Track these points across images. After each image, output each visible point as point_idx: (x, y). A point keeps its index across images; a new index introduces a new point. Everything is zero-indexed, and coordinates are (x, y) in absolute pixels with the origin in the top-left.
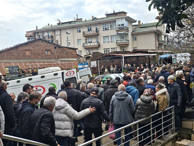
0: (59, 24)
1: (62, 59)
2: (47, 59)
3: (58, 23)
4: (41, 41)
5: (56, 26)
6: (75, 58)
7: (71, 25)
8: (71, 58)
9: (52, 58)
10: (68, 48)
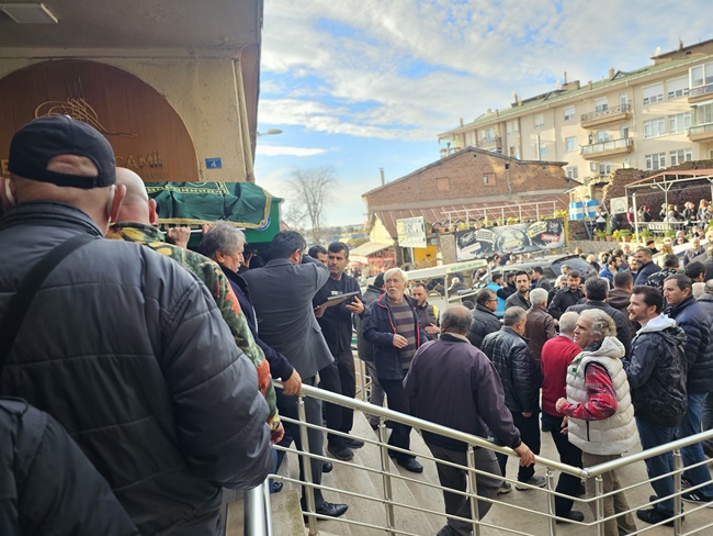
0: (515, 105)
1: (523, 194)
2: (488, 195)
3: (514, 102)
4: (472, 153)
5: (509, 111)
6: (558, 188)
7: (547, 102)
8: (548, 188)
9: (498, 194)
10: (540, 163)
